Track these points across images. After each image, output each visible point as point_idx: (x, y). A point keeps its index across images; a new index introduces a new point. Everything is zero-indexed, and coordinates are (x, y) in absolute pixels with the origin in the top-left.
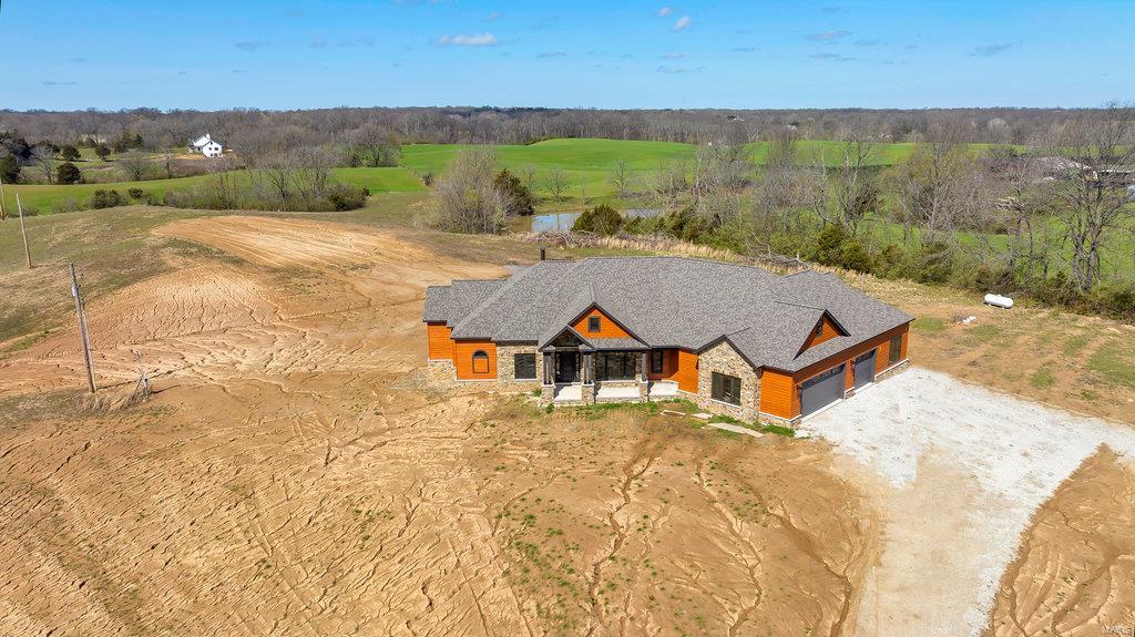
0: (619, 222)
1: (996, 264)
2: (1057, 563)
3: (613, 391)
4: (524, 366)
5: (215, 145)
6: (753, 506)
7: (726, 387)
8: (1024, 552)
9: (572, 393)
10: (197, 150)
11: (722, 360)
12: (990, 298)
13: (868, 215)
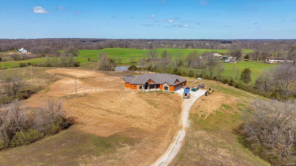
0: (137, 68)
1: (199, 74)
2: (200, 101)
3: (152, 90)
4: (141, 87)
5: (25, 50)
6: (171, 98)
7: (166, 88)
8: (197, 100)
9: (147, 90)
10: (20, 52)
11: (166, 85)
12: (198, 78)
13: (181, 66)
